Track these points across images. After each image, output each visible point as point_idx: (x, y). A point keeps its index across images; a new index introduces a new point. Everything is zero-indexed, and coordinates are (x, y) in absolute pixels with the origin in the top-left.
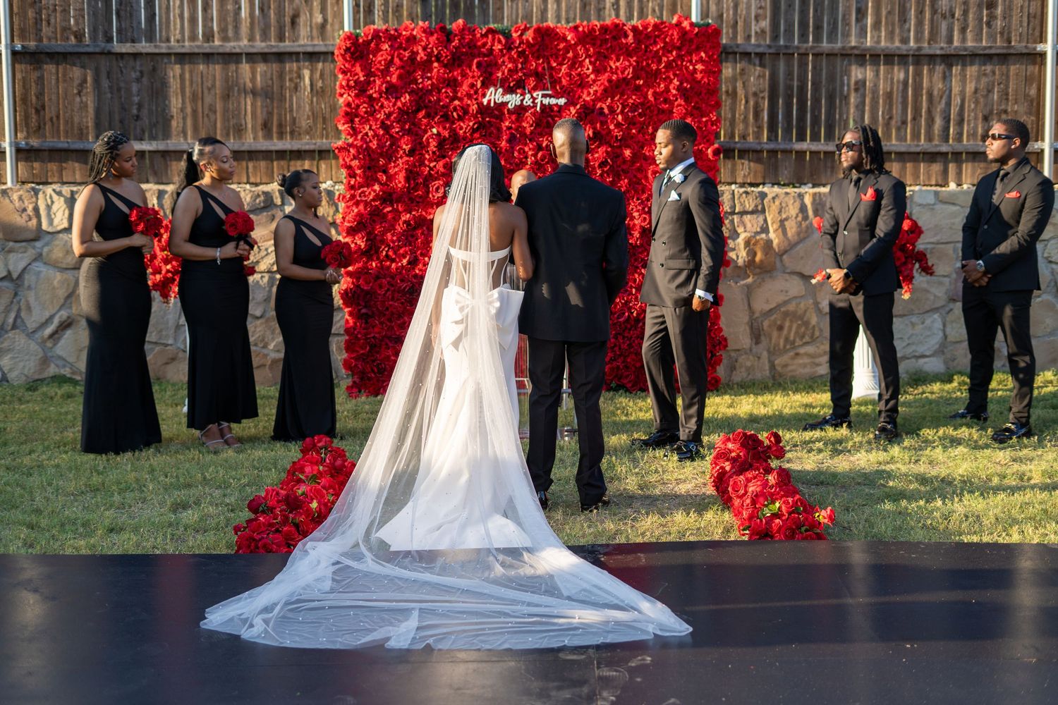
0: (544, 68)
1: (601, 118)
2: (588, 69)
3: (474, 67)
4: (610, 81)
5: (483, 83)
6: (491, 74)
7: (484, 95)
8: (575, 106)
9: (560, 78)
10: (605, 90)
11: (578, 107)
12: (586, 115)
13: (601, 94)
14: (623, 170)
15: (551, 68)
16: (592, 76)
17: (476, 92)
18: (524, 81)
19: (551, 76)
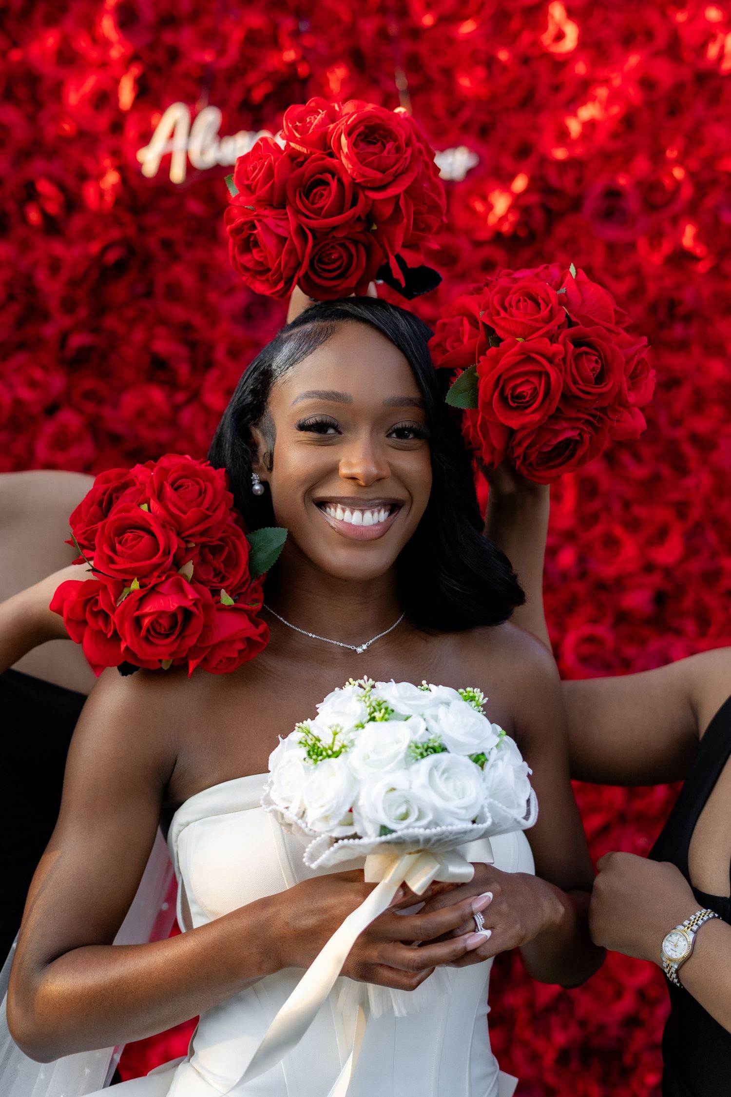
0: (383, 34)
1: (613, 233)
2: (560, 36)
3: (108, 26)
4: (647, 84)
5: (142, 90)
6: (174, 55)
7: (146, 138)
8: (505, 182)
9: (449, 74)
10: (628, 121)
11: (520, 184)
12: (552, 216)
13: (615, 136)
14: (695, 438)
15: (416, 33)
16: (581, 68)
17: (118, 126)
18: (304, 82)
19: (413, 65)
